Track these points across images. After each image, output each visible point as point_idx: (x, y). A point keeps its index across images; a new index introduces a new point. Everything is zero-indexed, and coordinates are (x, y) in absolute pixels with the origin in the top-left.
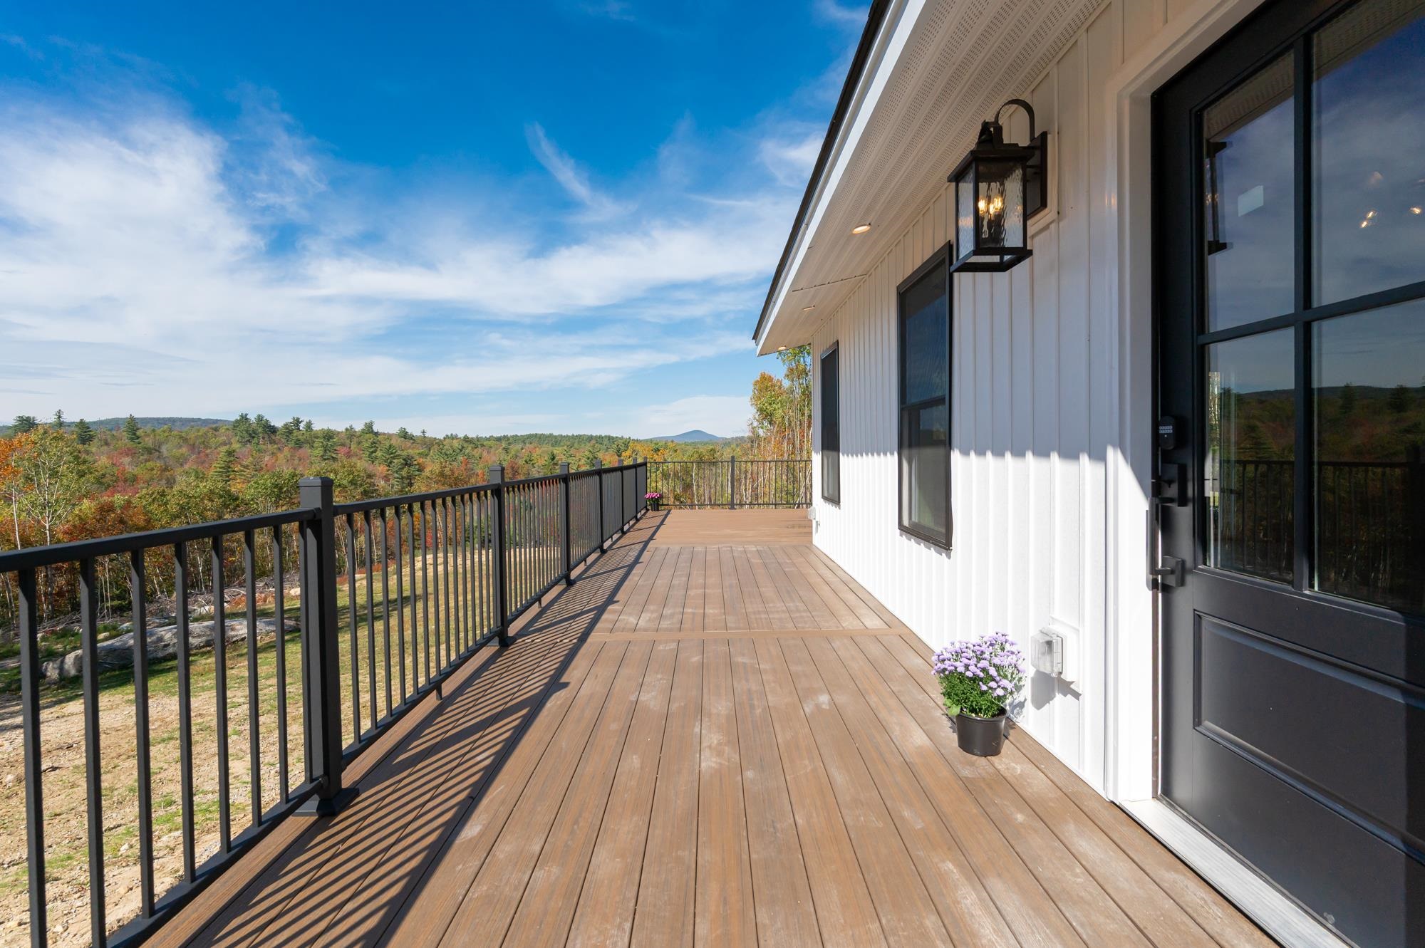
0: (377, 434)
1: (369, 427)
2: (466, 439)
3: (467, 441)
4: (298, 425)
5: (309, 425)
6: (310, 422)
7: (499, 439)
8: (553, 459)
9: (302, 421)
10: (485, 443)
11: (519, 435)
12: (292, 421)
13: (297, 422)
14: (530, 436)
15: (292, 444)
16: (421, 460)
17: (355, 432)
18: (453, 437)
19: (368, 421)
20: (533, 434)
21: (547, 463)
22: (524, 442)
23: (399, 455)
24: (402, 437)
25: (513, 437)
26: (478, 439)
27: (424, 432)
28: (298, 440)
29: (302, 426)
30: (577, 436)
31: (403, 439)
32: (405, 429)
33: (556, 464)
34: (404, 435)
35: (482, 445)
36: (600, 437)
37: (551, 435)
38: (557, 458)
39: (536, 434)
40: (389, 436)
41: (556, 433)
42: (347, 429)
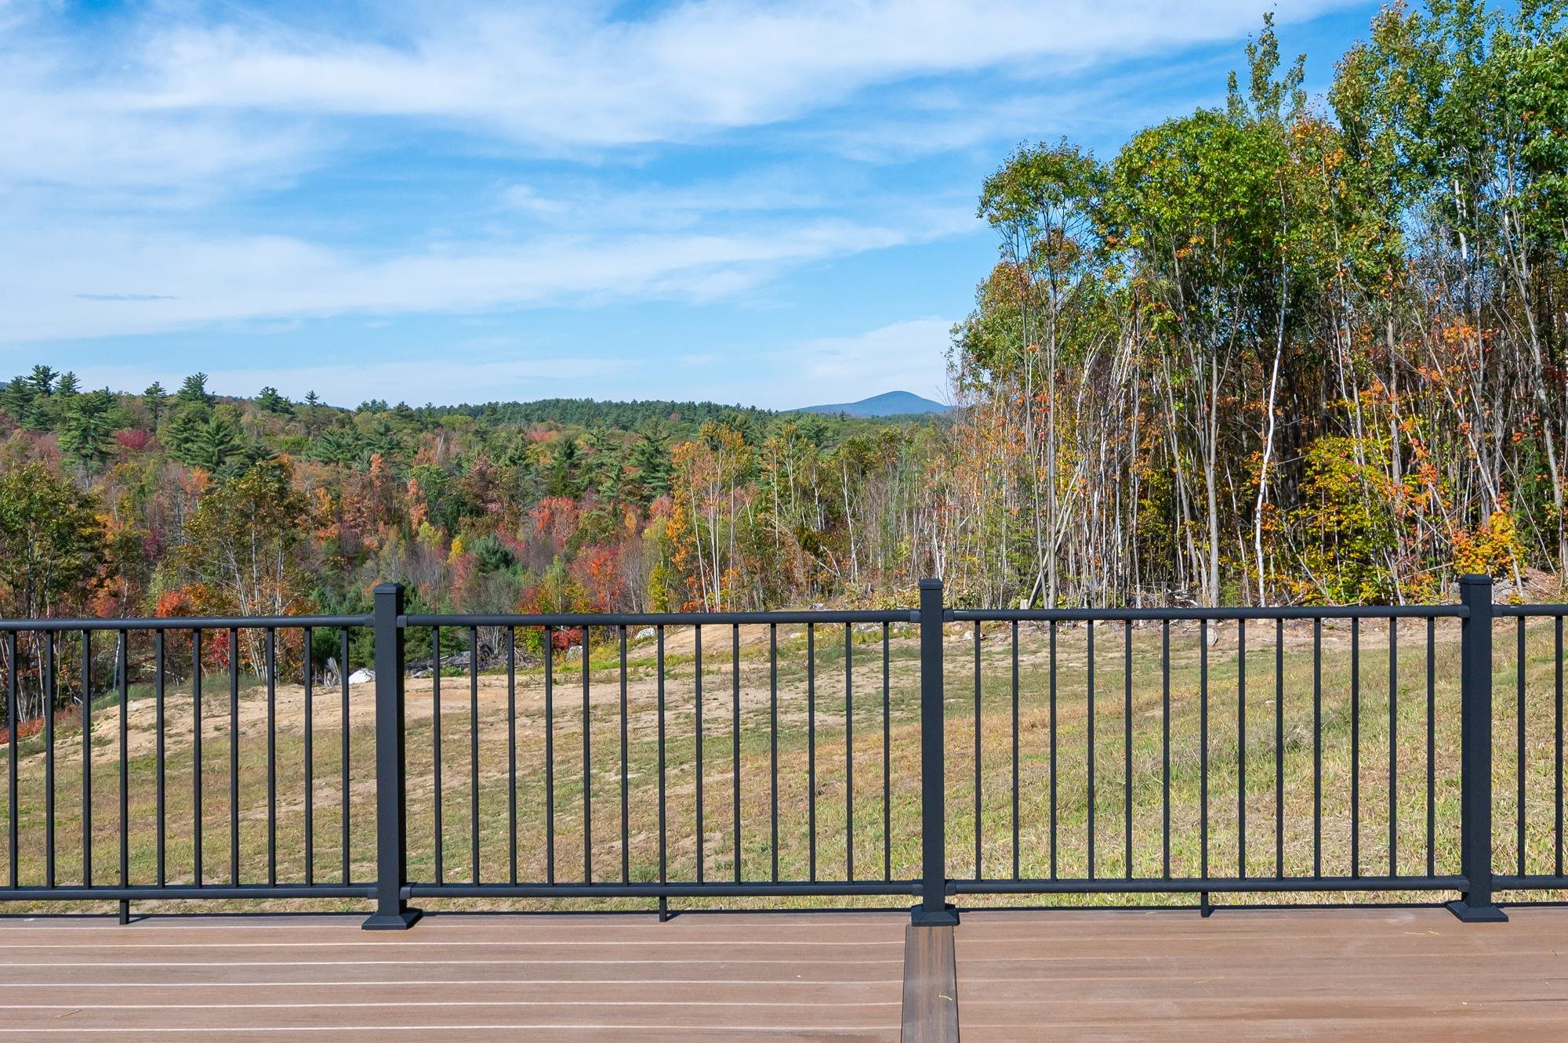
0: (211, 401)
1: (195, 386)
2: (403, 412)
3: (404, 417)
4: (46, 383)
5: (68, 383)
6: (71, 376)
7: (476, 412)
8: (570, 455)
9: (54, 375)
10: (442, 421)
11: (521, 403)
12: (32, 373)
13: (45, 375)
14: (544, 405)
15: (30, 424)
16: (286, 458)
17: (164, 397)
18: (376, 408)
19: (192, 374)
20: (550, 402)
21: (556, 464)
22: (527, 418)
23: (238, 448)
24: (268, 407)
25: (506, 406)
26: (431, 410)
27: (312, 397)
28: (43, 414)
29: (53, 384)
30: (642, 404)
31: (267, 412)
32: (273, 390)
33: (576, 466)
34: (273, 403)
35: (437, 425)
36: (691, 406)
37: (589, 402)
38: (578, 453)
39: (558, 401)
40: (238, 406)
41: (598, 400)
42: (149, 392)
